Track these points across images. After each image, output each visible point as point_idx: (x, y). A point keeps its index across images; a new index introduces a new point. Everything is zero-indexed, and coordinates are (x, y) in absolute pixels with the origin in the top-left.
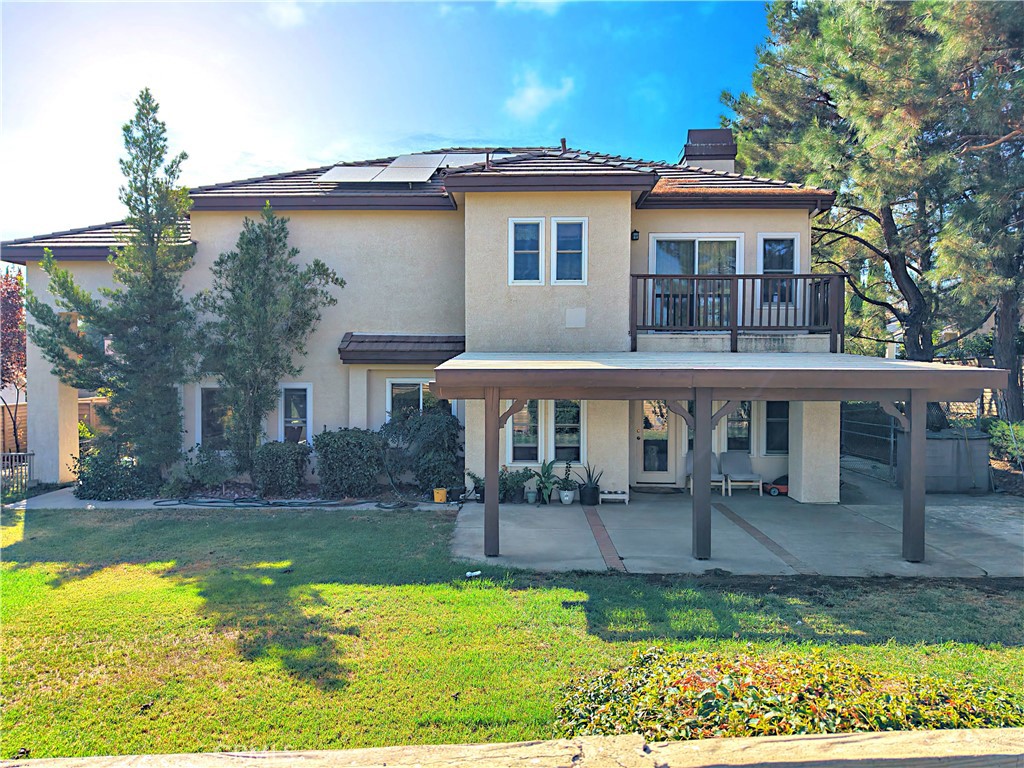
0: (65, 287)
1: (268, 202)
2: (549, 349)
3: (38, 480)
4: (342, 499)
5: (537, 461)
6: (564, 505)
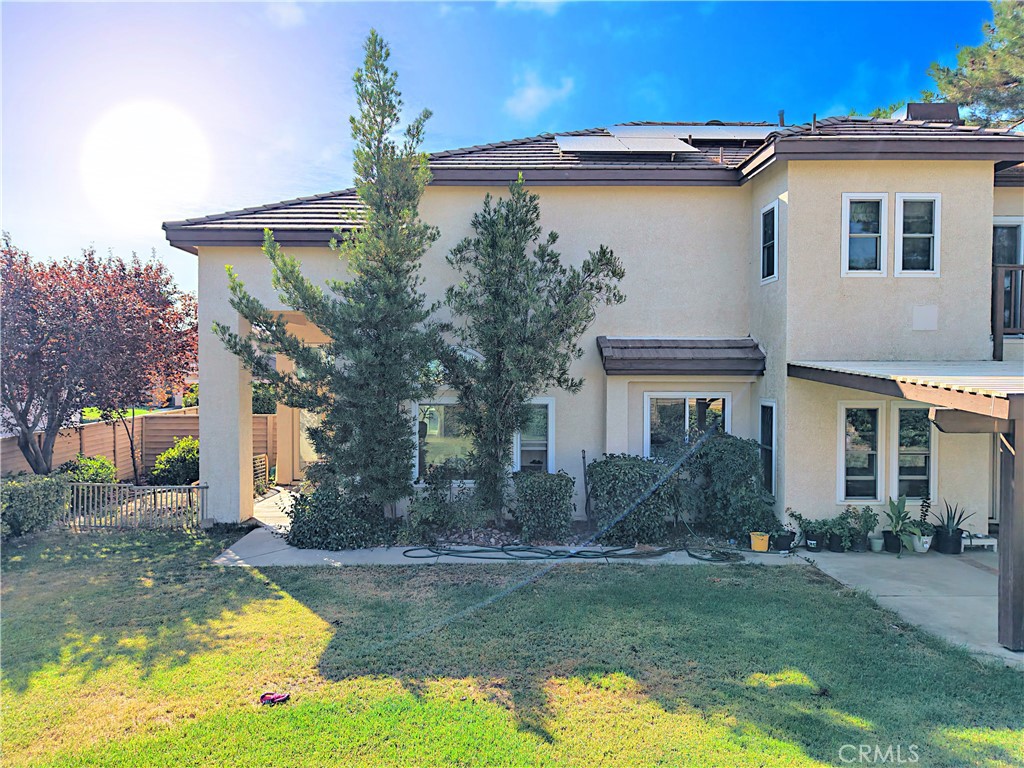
0: (289, 277)
1: (520, 174)
2: (891, 357)
3: (212, 520)
4: (631, 545)
5: (875, 498)
6: (921, 555)
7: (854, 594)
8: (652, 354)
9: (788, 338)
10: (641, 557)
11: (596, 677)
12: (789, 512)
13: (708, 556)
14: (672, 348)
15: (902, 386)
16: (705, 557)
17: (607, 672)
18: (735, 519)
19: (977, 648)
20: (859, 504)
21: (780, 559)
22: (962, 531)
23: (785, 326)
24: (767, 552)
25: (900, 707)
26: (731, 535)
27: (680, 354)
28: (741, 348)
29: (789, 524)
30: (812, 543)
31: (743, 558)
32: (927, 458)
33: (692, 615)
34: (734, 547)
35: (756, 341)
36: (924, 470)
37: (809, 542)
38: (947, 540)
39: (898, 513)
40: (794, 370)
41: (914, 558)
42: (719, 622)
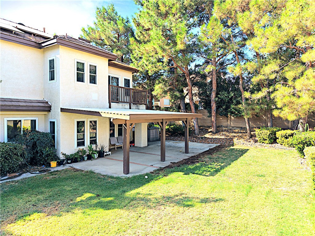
4: (5, 175)
5: (84, 146)
6: (96, 159)
7: (88, 171)
8: (10, 103)
9: (61, 100)
10: (12, 178)
11: (27, 218)
12: (62, 153)
13: (38, 172)
14: (17, 102)
15: (101, 113)
16: (37, 173)
17: (30, 215)
18: (44, 159)
19: (121, 176)
20: (81, 148)
21: (61, 168)
22: (104, 151)
23: (59, 96)
24: (56, 167)
25: (116, 192)
26: (43, 164)
27: (21, 104)
28: (42, 103)
29: (62, 157)
30: (69, 161)
31: (50, 170)
32: (96, 134)
33: (47, 190)
34: (45, 168)
35: (47, 101)
36: (95, 137)
37: (68, 161)
38: (101, 154)
39: (91, 149)
40: (62, 110)
41: (95, 160)
42: (57, 189)
